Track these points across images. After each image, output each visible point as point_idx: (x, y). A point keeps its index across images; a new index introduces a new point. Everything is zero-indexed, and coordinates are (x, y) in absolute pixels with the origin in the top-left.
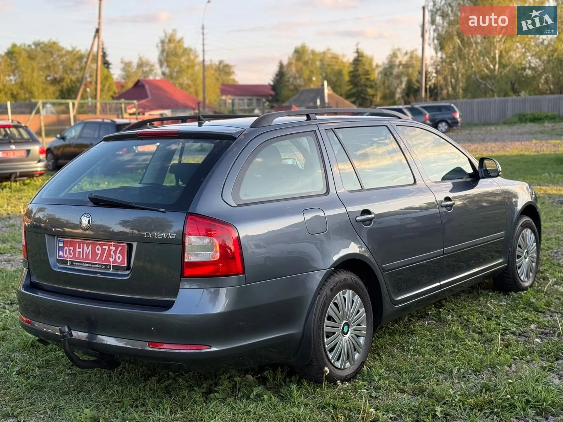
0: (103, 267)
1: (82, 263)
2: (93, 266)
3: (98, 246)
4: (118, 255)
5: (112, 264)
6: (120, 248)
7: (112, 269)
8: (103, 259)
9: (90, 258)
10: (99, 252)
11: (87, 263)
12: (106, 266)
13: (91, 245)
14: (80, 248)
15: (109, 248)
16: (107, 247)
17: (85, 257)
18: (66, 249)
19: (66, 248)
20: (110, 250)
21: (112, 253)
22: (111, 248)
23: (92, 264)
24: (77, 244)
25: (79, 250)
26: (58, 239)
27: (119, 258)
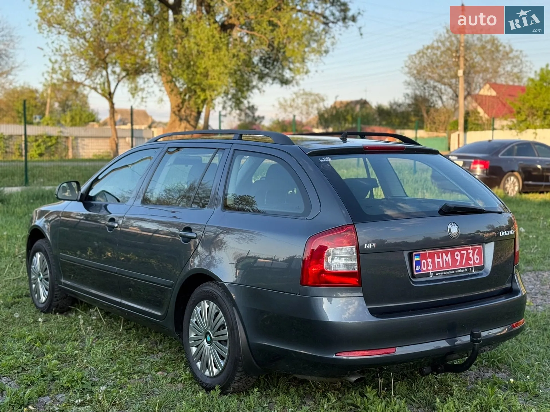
0: (466, 270)
1: (445, 271)
2: (456, 272)
3: (457, 253)
4: (476, 257)
5: (473, 266)
6: (477, 250)
7: (473, 271)
8: (463, 263)
9: (450, 265)
10: (458, 258)
11: (450, 271)
12: (468, 269)
13: (449, 254)
14: (439, 258)
15: (467, 252)
16: (465, 252)
17: (445, 266)
18: (424, 263)
19: (424, 261)
20: (468, 254)
21: (471, 256)
22: (469, 251)
23: (455, 270)
24: (436, 255)
25: (438, 260)
26: (414, 254)
27: (477, 259)
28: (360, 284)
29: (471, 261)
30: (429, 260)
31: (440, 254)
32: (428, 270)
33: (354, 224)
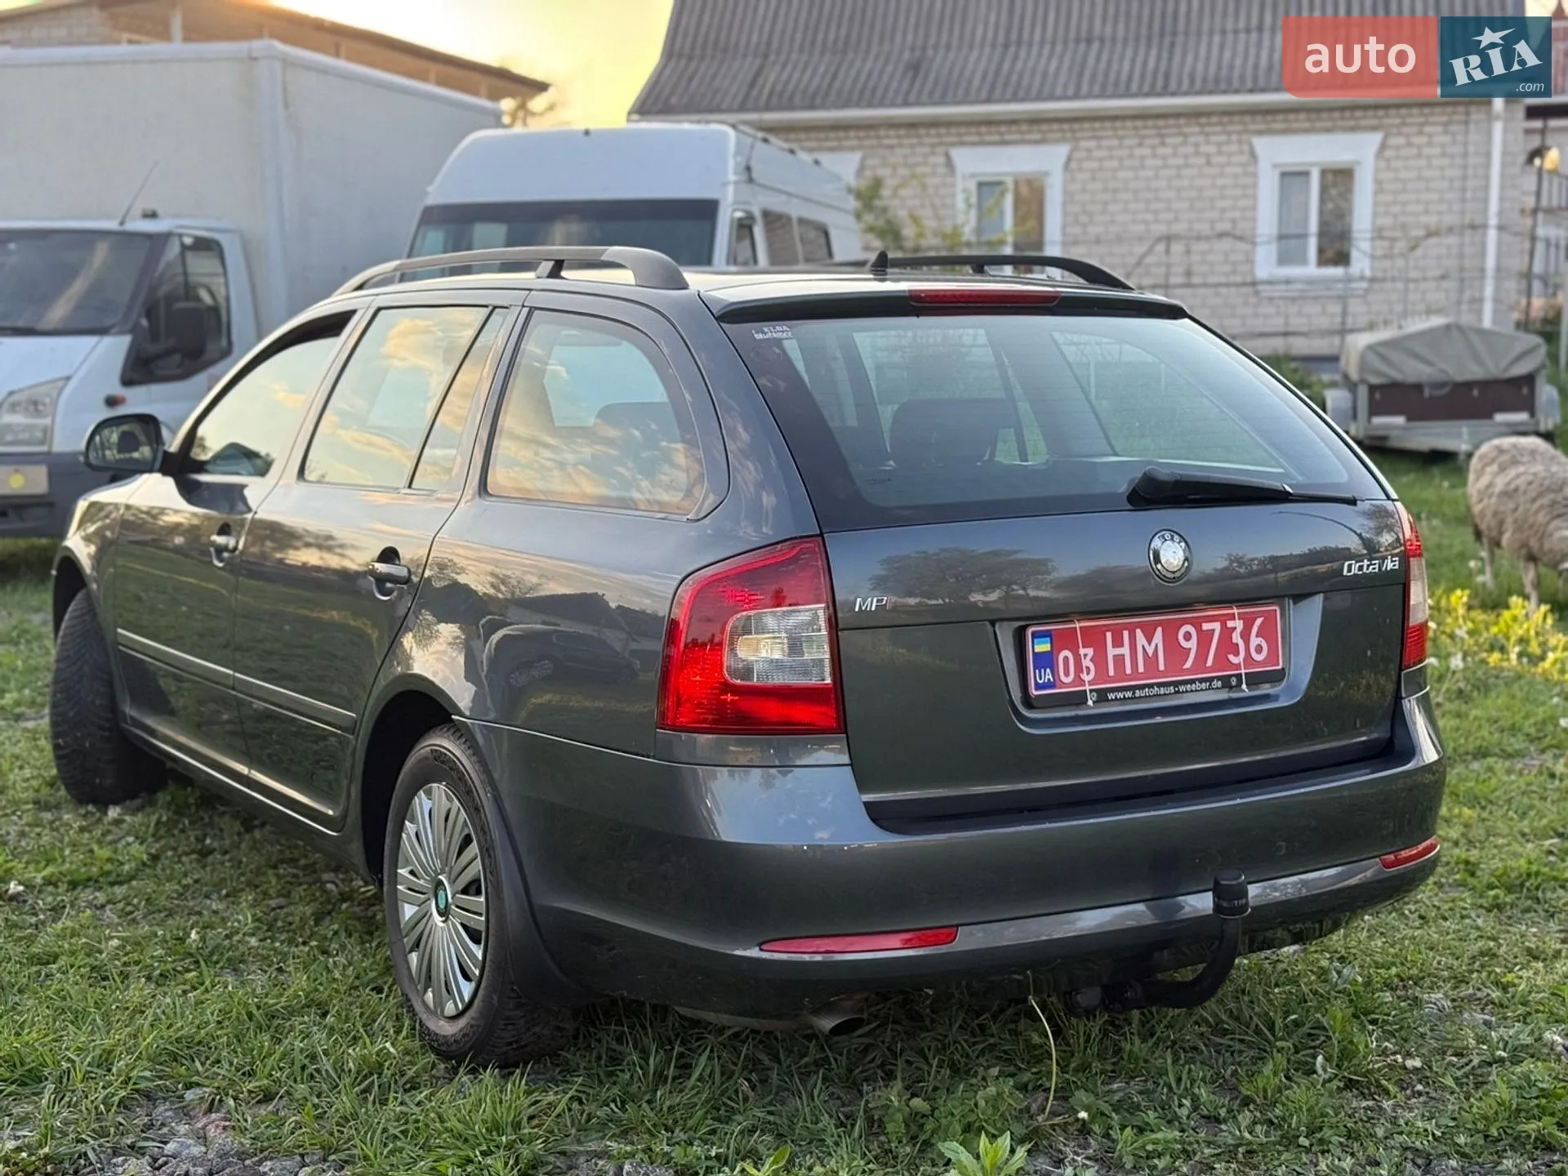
0: (1217, 684)
1: (1142, 687)
2: (1182, 689)
3: (1189, 628)
4: (1255, 641)
5: (1243, 671)
6: (1259, 621)
7: (1244, 686)
8: (1209, 663)
9: (1162, 667)
10: (1192, 645)
11: (1160, 685)
12: (1225, 679)
13: (1159, 630)
14: (1122, 645)
15: (1224, 625)
16: (1217, 626)
17: (1141, 669)
18: (1066, 659)
19: (1066, 653)
20: (1227, 632)
21: (1237, 638)
22: (1230, 624)
23: (1176, 684)
24: (1109, 635)
25: (1118, 651)
26: (1030, 631)
27: (1259, 649)
28: (840, 726)
29: (1237, 654)
30: (1082, 651)
31: (1126, 634)
32: (1079, 680)
33: (821, 535)
